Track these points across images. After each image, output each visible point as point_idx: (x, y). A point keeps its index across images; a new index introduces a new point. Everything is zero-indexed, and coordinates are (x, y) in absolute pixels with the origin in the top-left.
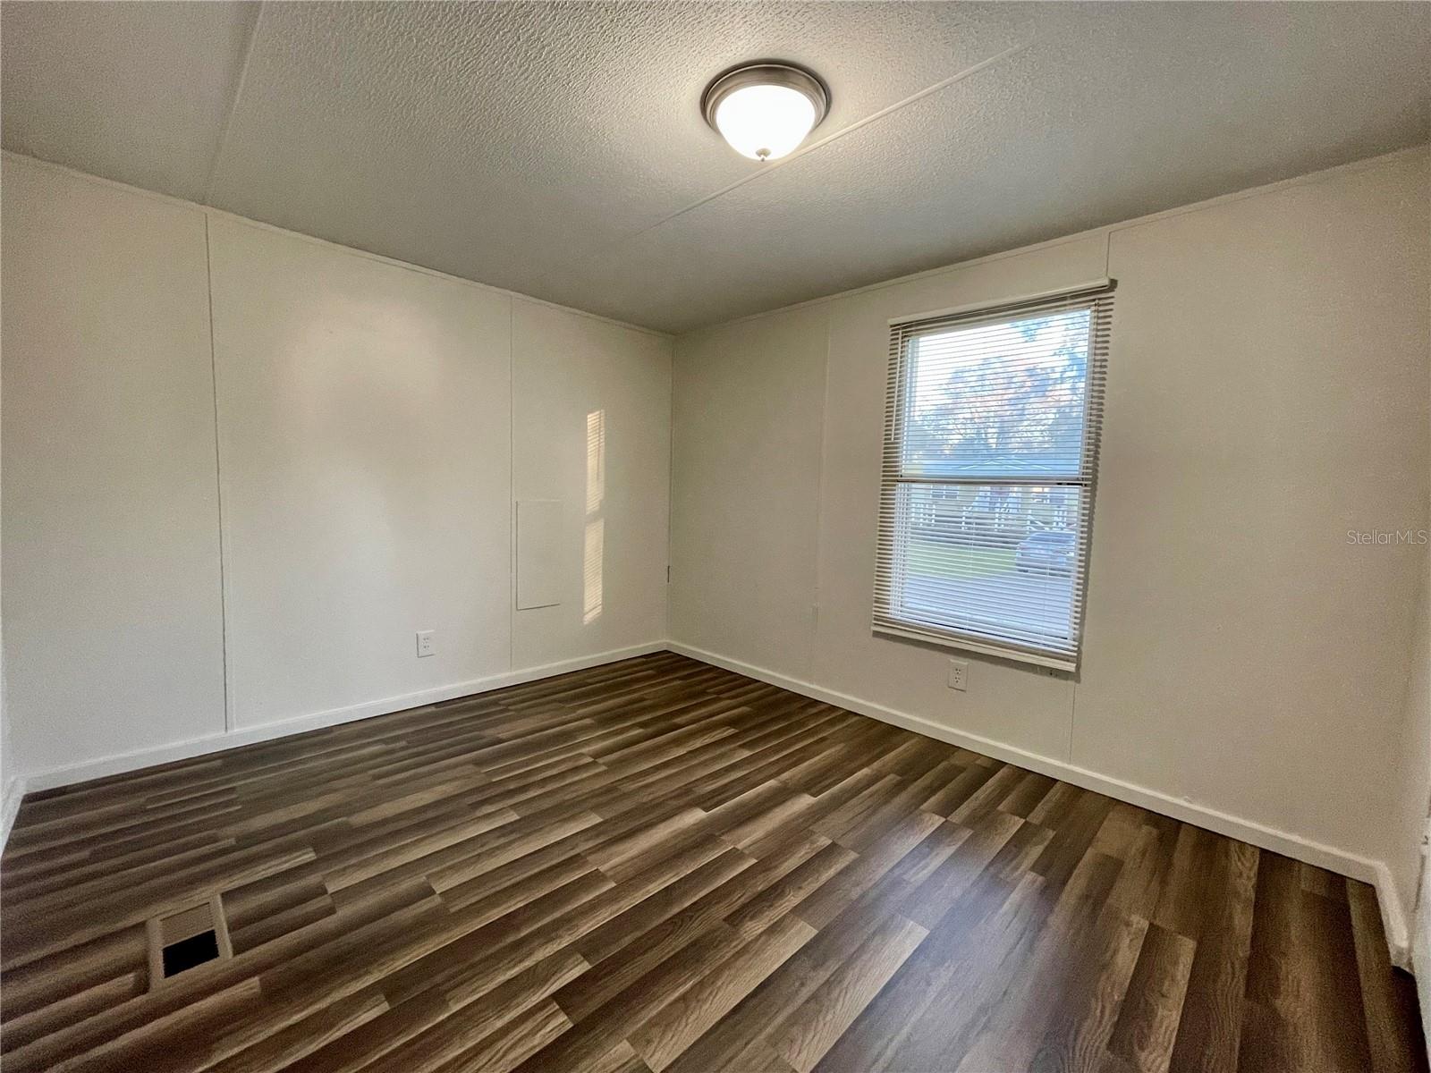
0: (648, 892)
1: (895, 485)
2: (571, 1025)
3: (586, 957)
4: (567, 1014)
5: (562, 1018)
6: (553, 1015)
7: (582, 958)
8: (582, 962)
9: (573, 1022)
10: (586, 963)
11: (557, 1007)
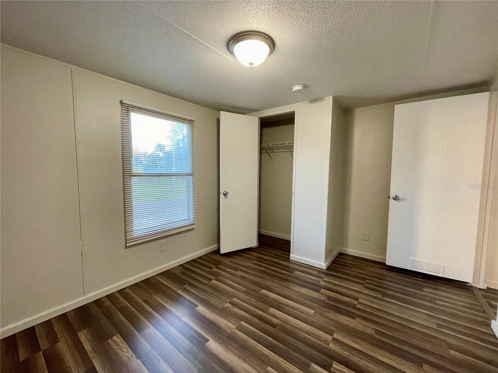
0: (269, 353)
1: (131, 178)
2: (334, 362)
3: (309, 366)
4: (332, 364)
5: (334, 365)
6: (334, 368)
7: (310, 367)
8: (312, 367)
9: (333, 361)
10: (312, 365)
11: (332, 368)
